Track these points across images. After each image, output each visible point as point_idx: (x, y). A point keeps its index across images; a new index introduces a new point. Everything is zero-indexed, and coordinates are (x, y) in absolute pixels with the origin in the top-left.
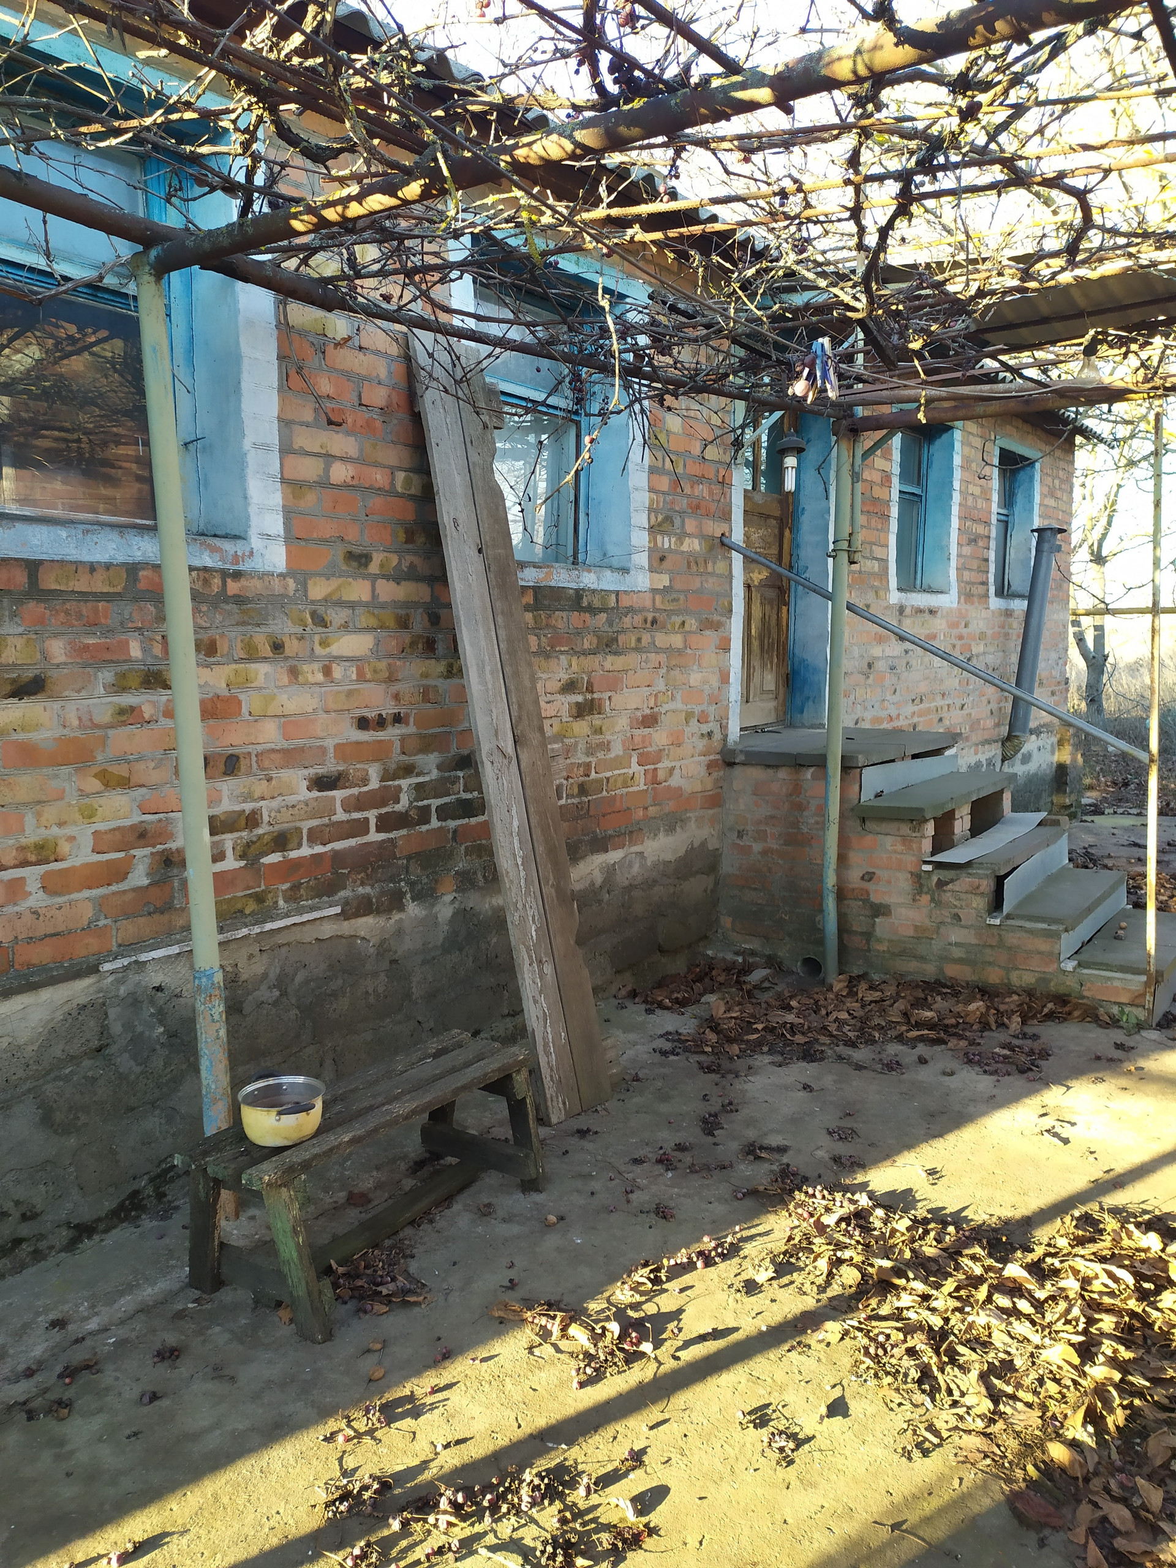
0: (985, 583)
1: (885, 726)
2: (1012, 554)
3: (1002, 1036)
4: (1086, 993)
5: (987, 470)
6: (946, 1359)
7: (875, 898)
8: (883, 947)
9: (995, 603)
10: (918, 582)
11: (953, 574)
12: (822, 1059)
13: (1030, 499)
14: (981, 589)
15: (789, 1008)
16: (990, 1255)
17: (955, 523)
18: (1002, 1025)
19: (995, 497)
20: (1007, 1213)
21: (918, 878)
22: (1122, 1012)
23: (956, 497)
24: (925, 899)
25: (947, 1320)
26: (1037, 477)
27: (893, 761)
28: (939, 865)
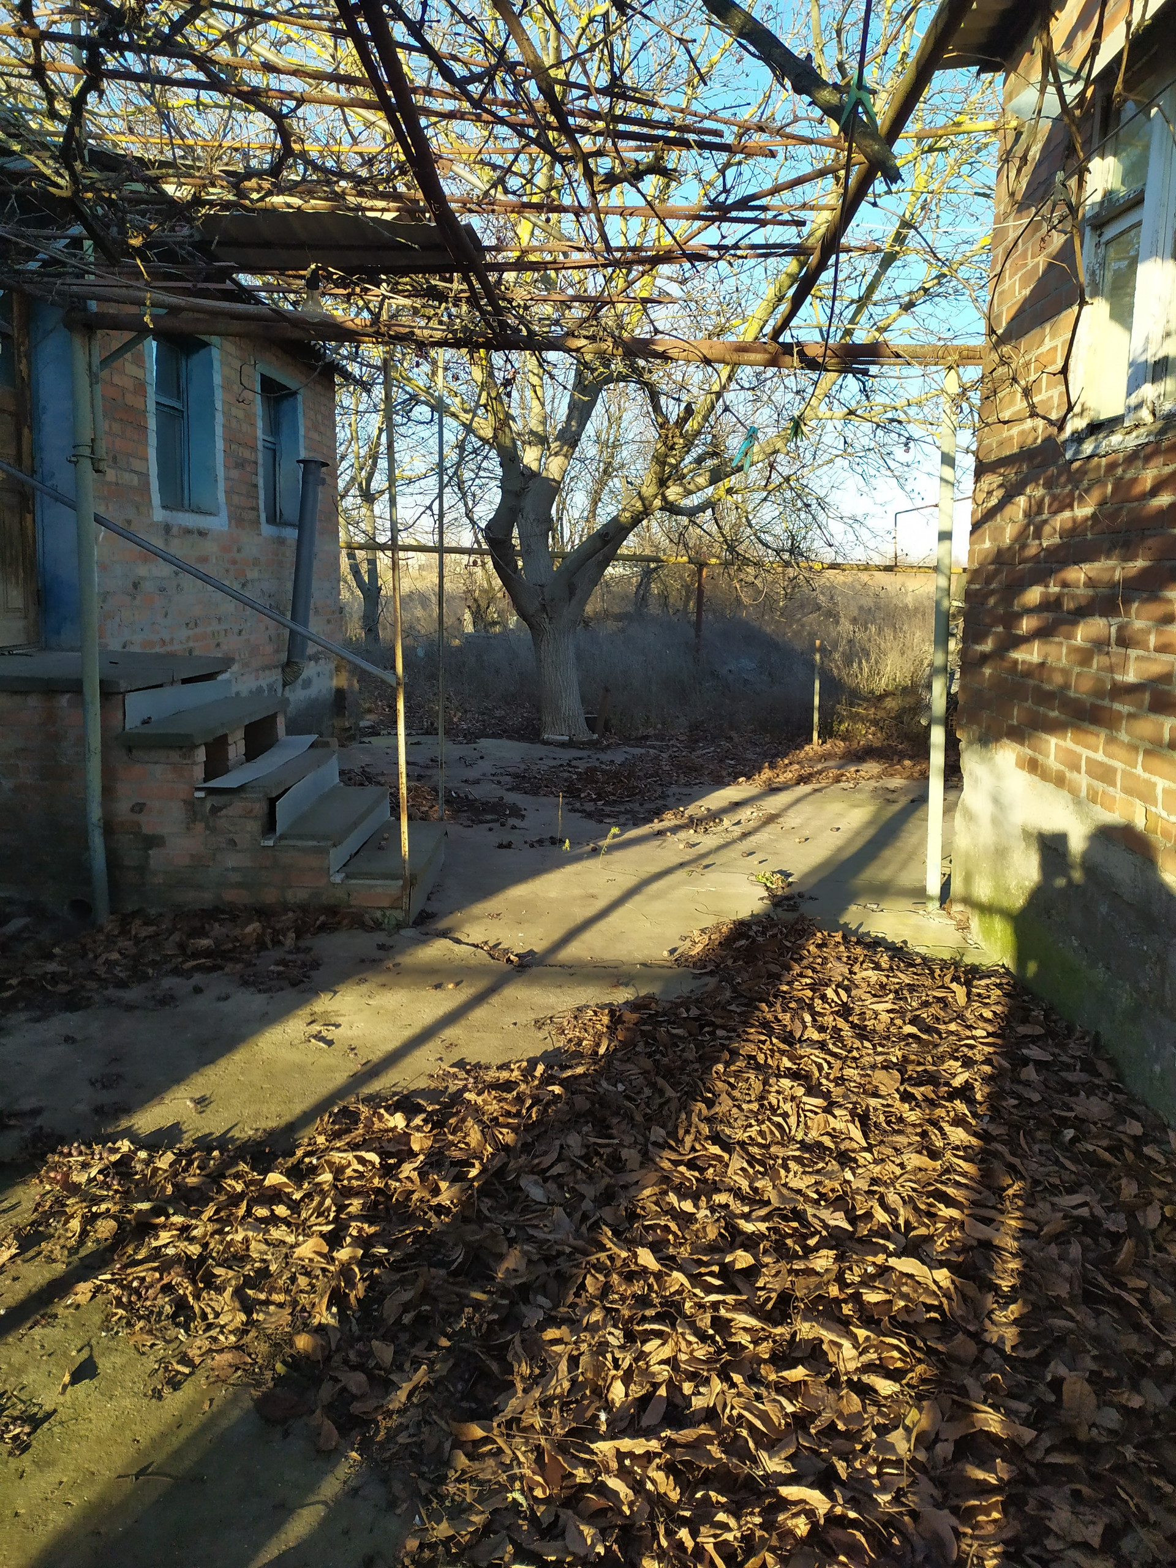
0: (256, 509)
1: (158, 649)
2: (282, 484)
3: (277, 954)
4: (353, 903)
5: (247, 394)
6: (201, 1285)
7: (147, 830)
8: (159, 880)
9: (267, 530)
10: (186, 502)
11: (221, 497)
12: (88, 1007)
13: (296, 432)
14: (252, 515)
15: (50, 957)
16: (253, 1169)
17: (220, 445)
18: (278, 943)
19: (260, 424)
20: (272, 1124)
21: (191, 805)
22: (384, 915)
23: (219, 419)
24: (200, 826)
25: (205, 1246)
26: (300, 409)
27: (161, 686)
28: (211, 791)
